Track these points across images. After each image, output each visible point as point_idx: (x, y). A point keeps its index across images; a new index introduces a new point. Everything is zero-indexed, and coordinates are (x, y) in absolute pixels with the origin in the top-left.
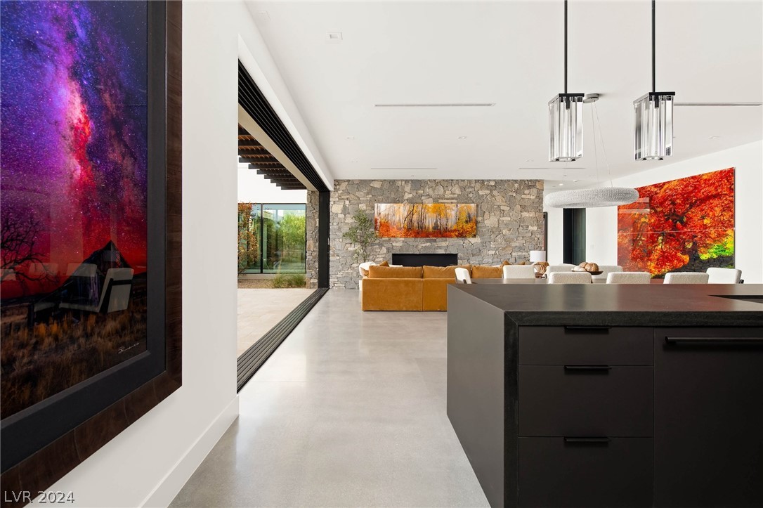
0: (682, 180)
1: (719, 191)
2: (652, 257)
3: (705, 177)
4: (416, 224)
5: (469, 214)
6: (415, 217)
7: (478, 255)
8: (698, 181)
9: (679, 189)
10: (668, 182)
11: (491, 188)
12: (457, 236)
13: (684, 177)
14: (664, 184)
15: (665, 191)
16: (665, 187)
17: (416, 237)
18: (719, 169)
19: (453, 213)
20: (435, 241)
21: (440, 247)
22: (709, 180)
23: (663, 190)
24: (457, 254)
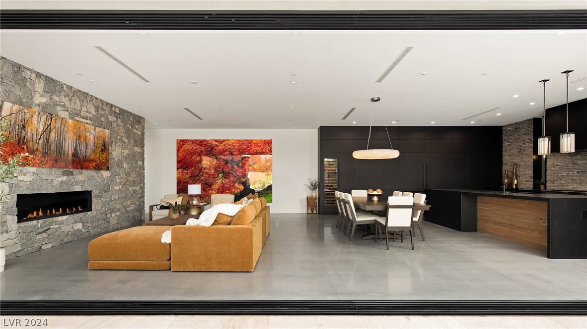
0: (239, 140)
1: (264, 150)
2: (213, 187)
3: (255, 142)
4: (53, 147)
5: (104, 141)
6: (53, 135)
7: (108, 192)
8: (249, 143)
9: (237, 146)
10: (228, 140)
11: (117, 115)
12: (95, 168)
13: (240, 139)
14: (224, 141)
15: (225, 145)
16: (225, 143)
17: (53, 166)
18: (264, 138)
19: (92, 137)
20: (72, 174)
21: (77, 183)
22: (257, 144)
23: (222, 144)
24: (91, 191)
